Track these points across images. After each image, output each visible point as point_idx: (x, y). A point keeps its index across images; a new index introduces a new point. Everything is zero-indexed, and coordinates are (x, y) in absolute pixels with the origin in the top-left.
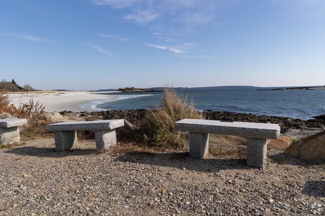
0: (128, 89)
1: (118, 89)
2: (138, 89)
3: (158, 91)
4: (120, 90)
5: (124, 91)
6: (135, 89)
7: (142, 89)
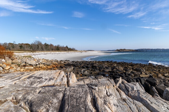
0: (122, 50)
1: (116, 50)
2: (127, 50)
3: (140, 51)
4: (117, 50)
5: (119, 51)
6: (126, 50)
7: (130, 50)
